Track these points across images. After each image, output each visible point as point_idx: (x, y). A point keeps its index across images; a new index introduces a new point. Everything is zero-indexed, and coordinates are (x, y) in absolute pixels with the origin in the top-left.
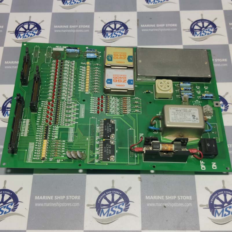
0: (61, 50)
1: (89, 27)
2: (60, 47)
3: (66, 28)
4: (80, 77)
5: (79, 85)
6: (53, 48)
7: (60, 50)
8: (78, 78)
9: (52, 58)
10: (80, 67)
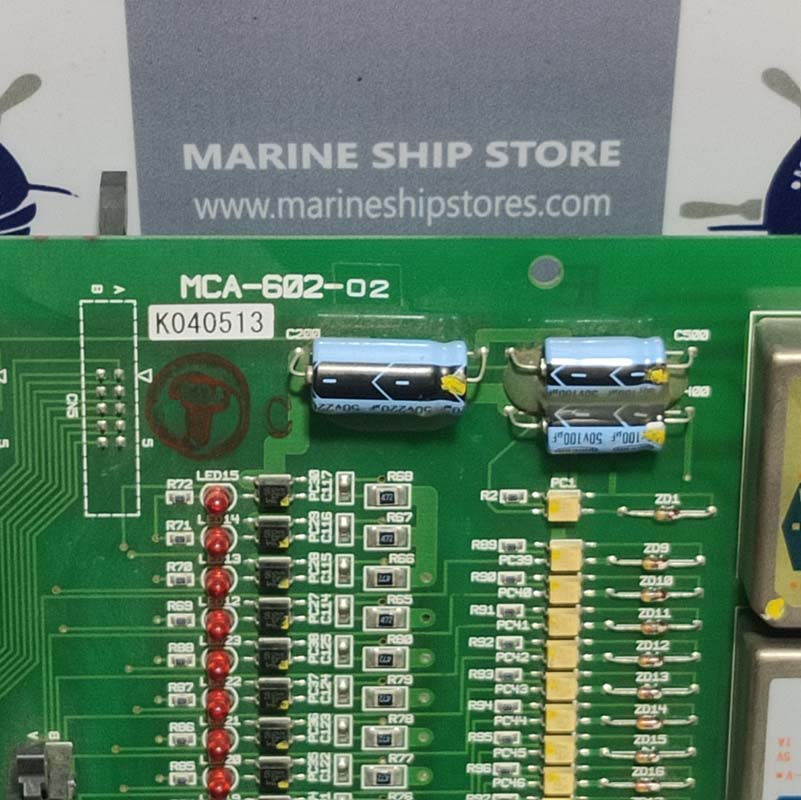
0: (248, 335)
1: (609, 153)
2: (232, 285)
3: (335, 170)
4: (476, 674)
5: (471, 768)
6: (153, 311)
7: (234, 335)
8: (455, 682)
9: (149, 443)
10: (479, 545)
